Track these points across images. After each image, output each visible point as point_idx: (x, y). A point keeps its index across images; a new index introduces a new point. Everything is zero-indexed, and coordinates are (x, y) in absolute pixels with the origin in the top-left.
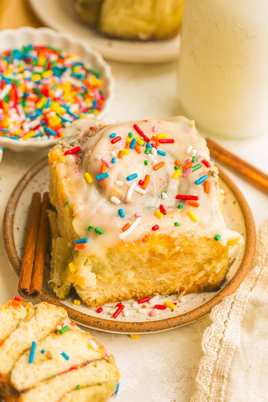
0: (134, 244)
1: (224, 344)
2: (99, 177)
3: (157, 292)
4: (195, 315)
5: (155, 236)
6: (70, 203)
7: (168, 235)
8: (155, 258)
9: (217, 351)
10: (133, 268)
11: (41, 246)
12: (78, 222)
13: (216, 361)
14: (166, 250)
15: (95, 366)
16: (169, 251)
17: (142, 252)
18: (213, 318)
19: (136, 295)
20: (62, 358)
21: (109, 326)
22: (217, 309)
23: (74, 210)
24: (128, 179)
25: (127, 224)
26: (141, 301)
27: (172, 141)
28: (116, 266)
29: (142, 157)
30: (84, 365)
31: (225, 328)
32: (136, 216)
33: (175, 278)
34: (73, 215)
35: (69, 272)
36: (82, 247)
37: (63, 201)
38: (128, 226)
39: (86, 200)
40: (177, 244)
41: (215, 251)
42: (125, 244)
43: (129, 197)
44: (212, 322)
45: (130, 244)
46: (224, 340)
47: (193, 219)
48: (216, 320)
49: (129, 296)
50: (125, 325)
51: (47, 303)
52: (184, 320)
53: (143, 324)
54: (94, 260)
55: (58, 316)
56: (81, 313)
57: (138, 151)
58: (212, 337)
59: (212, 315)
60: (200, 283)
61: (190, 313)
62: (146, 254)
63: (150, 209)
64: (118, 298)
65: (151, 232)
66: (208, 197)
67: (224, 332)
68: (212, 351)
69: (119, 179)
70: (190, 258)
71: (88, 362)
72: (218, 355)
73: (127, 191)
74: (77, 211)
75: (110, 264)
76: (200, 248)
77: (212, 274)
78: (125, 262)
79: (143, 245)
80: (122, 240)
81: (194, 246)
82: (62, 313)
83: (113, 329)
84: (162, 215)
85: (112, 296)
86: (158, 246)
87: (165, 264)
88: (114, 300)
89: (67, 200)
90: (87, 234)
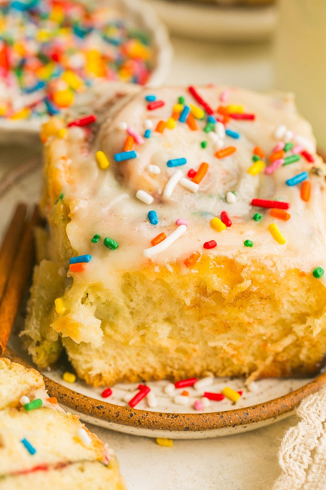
0: (171, 269)
1: (318, 458)
2: (119, 157)
3: (210, 370)
4: (271, 410)
5: (209, 258)
6: (66, 197)
7: (231, 257)
8: (207, 300)
9: (305, 470)
10: (168, 320)
11: (16, 279)
12: (77, 226)
13: (303, 485)
14: (226, 286)
15: (82, 470)
16: (232, 289)
17: (184, 285)
18: (302, 412)
19: (172, 373)
20: (21, 448)
21: (118, 415)
22: (311, 400)
23: (71, 207)
24: (169, 164)
25: (162, 234)
26: (181, 384)
27: (251, 118)
28: (138, 312)
29: (198, 136)
30: (62, 466)
31: (323, 431)
32: (177, 224)
33: (240, 344)
34: (69, 215)
35: (55, 314)
36: (80, 270)
37: (56, 195)
38: (162, 238)
39: (94, 193)
40: (247, 275)
41: (313, 299)
42: (154, 267)
43: (169, 193)
44: (300, 419)
45: (163, 268)
46: (320, 450)
47: (277, 238)
48: (308, 417)
49: (161, 374)
50: (147, 415)
51: (9, 361)
52: (252, 415)
53: (178, 416)
54: (99, 294)
55: (25, 382)
56: (72, 391)
57: (192, 127)
58: (298, 445)
59: (302, 409)
60: (285, 359)
61: (263, 405)
62: (191, 290)
63: (203, 215)
64: (141, 375)
65: (201, 251)
66: (307, 207)
67: (321, 438)
68: (297, 467)
69: (153, 163)
70: (268, 307)
71: (70, 463)
72: (307, 474)
73: (166, 183)
74: (76, 208)
75: (128, 306)
76: (287, 289)
77: (306, 343)
78: (155, 304)
79: (185, 271)
80: (150, 260)
81: (277, 283)
82: (34, 379)
83: (125, 421)
84: (224, 225)
85: (131, 371)
86: (212, 276)
87: (225, 313)
88: (134, 378)
89: (61, 192)
90: (91, 249)
